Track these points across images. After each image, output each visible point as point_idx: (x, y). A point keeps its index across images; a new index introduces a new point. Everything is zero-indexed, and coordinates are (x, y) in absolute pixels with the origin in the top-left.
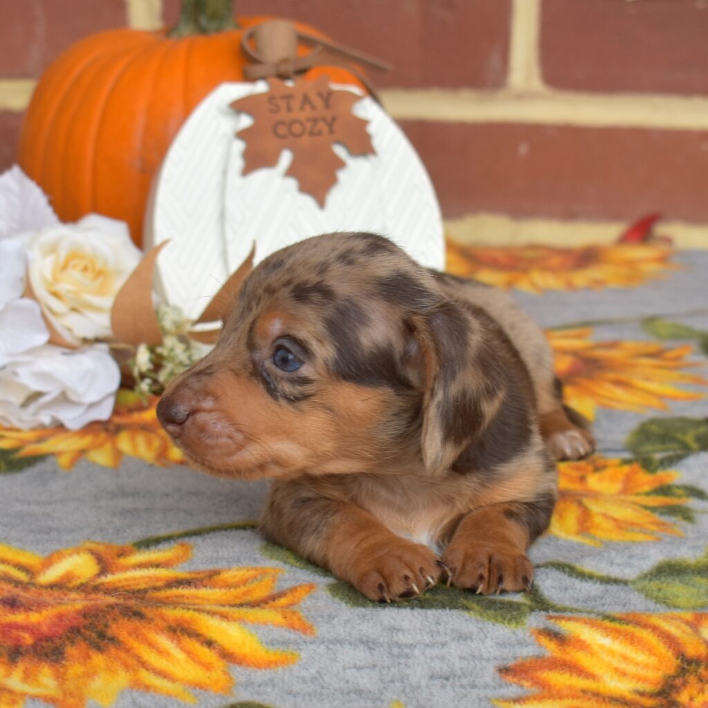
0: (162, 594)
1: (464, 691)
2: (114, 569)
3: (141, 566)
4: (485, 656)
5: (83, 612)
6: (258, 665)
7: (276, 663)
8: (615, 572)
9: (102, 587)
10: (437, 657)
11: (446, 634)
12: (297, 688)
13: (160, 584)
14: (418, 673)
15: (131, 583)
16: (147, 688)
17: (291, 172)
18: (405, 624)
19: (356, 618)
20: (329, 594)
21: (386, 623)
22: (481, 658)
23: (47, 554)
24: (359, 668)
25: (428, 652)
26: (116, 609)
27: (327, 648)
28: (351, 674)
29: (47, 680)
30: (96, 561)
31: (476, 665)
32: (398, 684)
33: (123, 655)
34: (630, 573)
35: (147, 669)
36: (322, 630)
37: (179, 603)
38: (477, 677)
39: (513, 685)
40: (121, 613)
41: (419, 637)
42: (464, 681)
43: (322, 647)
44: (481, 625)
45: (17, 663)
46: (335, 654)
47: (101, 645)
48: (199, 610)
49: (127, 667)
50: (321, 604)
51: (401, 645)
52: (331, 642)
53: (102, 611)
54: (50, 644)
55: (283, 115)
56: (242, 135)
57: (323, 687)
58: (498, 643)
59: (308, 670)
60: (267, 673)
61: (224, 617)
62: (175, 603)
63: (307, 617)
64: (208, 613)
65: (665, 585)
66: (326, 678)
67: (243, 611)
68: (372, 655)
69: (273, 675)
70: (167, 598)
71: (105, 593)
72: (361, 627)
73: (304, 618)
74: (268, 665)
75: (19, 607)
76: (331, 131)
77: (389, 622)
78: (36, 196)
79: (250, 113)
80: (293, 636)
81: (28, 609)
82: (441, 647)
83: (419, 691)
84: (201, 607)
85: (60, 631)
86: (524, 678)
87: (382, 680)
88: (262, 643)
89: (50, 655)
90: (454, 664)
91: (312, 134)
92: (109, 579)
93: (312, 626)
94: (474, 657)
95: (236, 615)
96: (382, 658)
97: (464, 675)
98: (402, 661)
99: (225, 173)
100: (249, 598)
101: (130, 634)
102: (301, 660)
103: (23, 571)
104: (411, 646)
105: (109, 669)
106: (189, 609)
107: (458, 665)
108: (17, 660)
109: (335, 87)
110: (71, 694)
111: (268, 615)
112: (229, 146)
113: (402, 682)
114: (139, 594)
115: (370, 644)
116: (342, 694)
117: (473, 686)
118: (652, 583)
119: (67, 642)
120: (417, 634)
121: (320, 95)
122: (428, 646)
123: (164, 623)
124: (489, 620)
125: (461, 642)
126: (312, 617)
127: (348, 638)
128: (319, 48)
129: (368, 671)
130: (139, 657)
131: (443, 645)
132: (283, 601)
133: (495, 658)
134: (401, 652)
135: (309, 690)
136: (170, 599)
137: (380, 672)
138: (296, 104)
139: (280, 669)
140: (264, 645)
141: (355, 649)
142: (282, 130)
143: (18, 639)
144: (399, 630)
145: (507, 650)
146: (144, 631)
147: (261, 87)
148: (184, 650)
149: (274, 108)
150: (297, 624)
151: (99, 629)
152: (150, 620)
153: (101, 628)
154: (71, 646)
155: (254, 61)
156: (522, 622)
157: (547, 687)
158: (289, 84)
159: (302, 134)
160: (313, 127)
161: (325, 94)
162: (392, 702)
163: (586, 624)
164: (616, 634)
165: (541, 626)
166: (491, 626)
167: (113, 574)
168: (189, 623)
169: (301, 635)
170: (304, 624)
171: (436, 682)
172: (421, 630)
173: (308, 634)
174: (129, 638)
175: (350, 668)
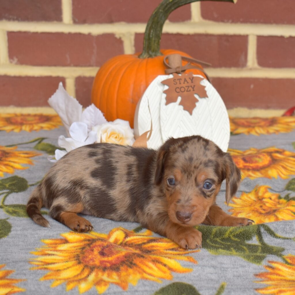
0: (147, 246)
4: (250, 271)
5: (125, 256)
6: (180, 272)
7: (186, 272)
9: (127, 243)
10: (235, 271)
14: (230, 275)
15: (136, 241)
16: (147, 279)
17: (181, 104)
18: (225, 262)
19: (210, 259)
24: (211, 274)
25: (233, 270)
26: (135, 255)
27: (202, 268)
29: (115, 277)
31: (247, 273)
33: (138, 269)
34: (292, 237)
35: (146, 273)
36: (200, 262)
39: (259, 278)
40: (137, 256)
41: (229, 266)
42: (244, 277)
43: (200, 267)
44: (248, 264)
45: (105, 271)
46: (204, 270)
47: (131, 266)
49: (139, 273)
51: (224, 268)
52: (203, 266)
53: (131, 255)
54: (115, 266)
55: (178, 85)
56: (165, 92)
57: (201, 278)
58: (254, 269)
59: (196, 274)
60: (183, 274)
61: (170, 258)
66: (201, 276)
68: (215, 270)
69: (185, 275)
71: (129, 246)
72: (211, 262)
75: (105, 256)
76: (194, 90)
77: (220, 261)
78: (99, 113)
79: (167, 85)
80: (191, 264)
81: (108, 256)
83: (230, 280)
85: (118, 262)
86: (262, 277)
87: (219, 277)
89: (115, 269)
90: (240, 273)
91: (187, 91)
92: (129, 239)
93: (196, 261)
95: (173, 257)
96: (218, 271)
98: (225, 272)
99: (160, 104)
101: (140, 262)
102: (193, 271)
104: (227, 268)
105: (134, 273)
107: (242, 273)
109: (195, 76)
110: (124, 282)
112: (161, 95)
113: (225, 277)
114: (140, 246)
115: (215, 267)
116: (207, 280)
117: (247, 278)
119: (121, 266)
121: (190, 78)
122: (232, 268)
123: (151, 259)
126: (197, 259)
127: (208, 265)
129: (214, 274)
130: (143, 270)
131: (237, 268)
133: (253, 272)
134: (224, 270)
137: (218, 275)
138: (182, 82)
139: (187, 273)
140: (182, 266)
141: (210, 269)
142: (178, 90)
143: (105, 265)
144: (223, 264)
145: (257, 270)
146: (144, 261)
147: (171, 76)
148: (157, 267)
149: (175, 83)
150: (192, 260)
152: (146, 258)
153: (131, 261)
155: (169, 68)
157: (269, 278)
158: (180, 75)
159: (184, 91)
160: (188, 89)
161: (191, 79)
162: (222, 282)
163: (280, 264)
164: (290, 268)
165: (267, 265)
166: (251, 264)
167: (130, 237)
168: (158, 259)
169: (193, 264)
170: (194, 260)
171: (235, 277)
172: (230, 264)
173: (196, 263)
174: (140, 264)
175: (209, 274)
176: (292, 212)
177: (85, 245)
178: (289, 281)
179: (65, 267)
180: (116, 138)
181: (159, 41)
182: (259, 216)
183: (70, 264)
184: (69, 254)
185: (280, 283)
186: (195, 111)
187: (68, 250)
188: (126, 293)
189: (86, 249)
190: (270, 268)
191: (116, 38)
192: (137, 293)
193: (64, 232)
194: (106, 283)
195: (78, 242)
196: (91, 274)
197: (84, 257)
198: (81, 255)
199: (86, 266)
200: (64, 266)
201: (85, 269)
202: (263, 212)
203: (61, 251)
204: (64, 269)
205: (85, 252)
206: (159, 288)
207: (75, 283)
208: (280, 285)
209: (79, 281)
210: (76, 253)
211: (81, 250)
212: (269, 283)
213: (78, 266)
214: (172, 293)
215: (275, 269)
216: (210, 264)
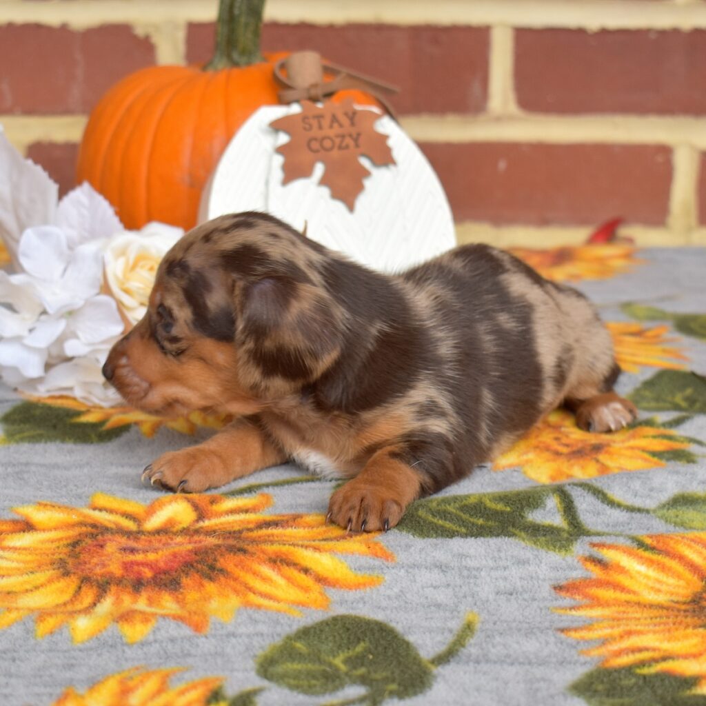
0: (256, 534)
1: (526, 603)
2: (210, 515)
3: (232, 512)
4: (541, 577)
5: (194, 551)
6: (349, 587)
7: (364, 585)
8: (638, 502)
9: (202, 530)
10: (501, 578)
11: (507, 559)
12: (384, 604)
13: (251, 526)
14: (485, 590)
15: (225, 526)
17: (324, 182)
18: (472, 552)
19: (429, 547)
21: (455, 550)
22: (538, 578)
23: (148, 502)
24: (435, 587)
25: (493, 574)
26: (222, 547)
27: (407, 571)
28: (429, 592)
29: (168, 603)
30: (193, 508)
31: (534, 584)
32: (470, 599)
33: (232, 583)
34: (650, 504)
35: (254, 593)
36: (401, 557)
37: (273, 541)
38: (536, 592)
39: (567, 598)
40: (227, 550)
41: (484, 562)
42: (526, 596)
43: (402, 571)
44: (536, 553)
45: (140, 592)
46: (414, 576)
47: (212, 575)
48: (294, 545)
49: (236, 592)
51: (469, 568)
52: (411, 568)
53: (210, 549)
54: (167, 576)
55: (315, 132)
56: (280, 150)
57: (406, 602)
58: (551, 567)
59: (392, 589)
60: (357, 593)
61: (316, 549)
62: (270, 540)
63: (387, 547)
64: (302, 546)
65: (681, 512)
66: (408, 595)
67: (331, 544)
68: (446, 576)
69: (363, 594)
70: (260, 537)
71: (206, 535)
72: (434, 554)
73: (385, 548)
74: (358, 586)
76: (357, 146)
77: (458, 550)
78: (105, 209)
79: (287, 132)
80: (377, 562)
81: (145, 551)
82: (503, 570)
83: (489, 604)
84: (295, 542)
85: (175, 565)
86: (575, 593)
87: (456, 596)
88: (351, 569)
89: (168, 585)
90: (515, 583)
91: (340, 148)
92: (206, 523)
93: (392, 554)
94: (532, 578)
95: (326, 547)
96: (454, 578)
97: (526, 592)
98: (472, 581)
99: (267, 183)
101: (236, 566)
102: (385, 581)
103: (130, 519)
104: (478, 569)
105: (221, 594)
106: (285, 544)
107: (519, 584)
108: (140, 589)
109: (358, 107)
110: (195, 613)
111: (354, 546)
112: (270, 160)
113: (473, 597)
114: (236, 534)
115: (443, 567)
116: (424, 607)
117: (534, 599)
118: (670, 511)
119: (182, 575)
120: (482, 559)
121: (346, 114)
122: (492, 569)
123: (265, 556)
124: (543, 548)
125: (520, 566)
126: (392, 547)
127: (424, 563)
128: (343, 76)
129: (443, 589)
130: (246, 584)
131: (505, 568)
133: (550, 579)
134: (470, 574)
135: (395, 605)
136: (262, 538)
137: (454, 590)
138: (326, 122)
139: (368, 589)
140: (353, 570)
141: (430, 572)
142: (315, 145)
143: (139, 573)
145: (559, 573)
146: (249, 563)
147: (295, 109)
148: (283, 576)
149: (307, 126)
150: (379, 554)
152: (252, 554)
153: (210, 562)
154: (186, 577)
155: (287, 87)
156: (570, 549)
157: (596, 599)
158: (320, 105)
159: (331, 149)
160: (342, 142)
161: (350, 114)
162: (467, 612)
163: (625, 552)
164: (650, 562)
165: (587, 554)
166: (544, 553)
167: (209, 519)
168: (286, 555)
169: (384, 562)
170: (385, 552)
171: (502, 597)
172: (485, 556)
173: (390, 560)
174: (236, 569)
175: (428, 587)
176: (644, 450)
177: (80, 535)
178: (651, 606)
179: (28, 587)
180: (152, 269)
181: (257, 27)
182: (554, 460)
183: (41, 577)
184: (38, 557)
185: (624, 612)
186: (362, 202)
187: (35, 549)
188: (204, 640)
189: (84, 544)
190: (595, 565)
191: (136, 38)
192: (233, 640)
193: (23, 503)
194: (146, 618)
195: (62, 528)
196: (102, 600)
197: (80, 564)
198: (70, 561)
199: (86, 580)
200: (25, 582)
201: (84, 589)
202: (565, 450)
203: (15, 549)
204: (27, 591)
205: (80, 553)
206: (295, 628)
207: (60, 617)
208: (627, 619)
209: (73, 614)
210: (57, 554)
211: (71, 548)
212: (596, 612)
213: (62, 580)
214: (331, 638)
215: (610, 570)
216: (429, 559)
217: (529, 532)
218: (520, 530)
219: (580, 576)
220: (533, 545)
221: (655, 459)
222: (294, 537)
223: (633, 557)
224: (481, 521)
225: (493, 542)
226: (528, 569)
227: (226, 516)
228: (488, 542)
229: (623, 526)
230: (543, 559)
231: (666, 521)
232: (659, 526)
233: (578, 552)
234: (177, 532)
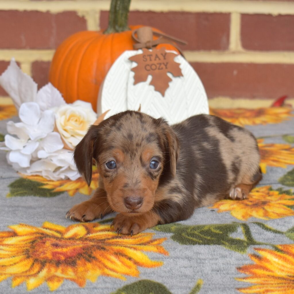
0: (111, 241)
1: (224, 275)
2: (92, 232)
4: (232, 263)
5: (83, 248)
6: (148, 267)
7: (155, 266)
8: (279, 229)
9: (88, 238)
10: (214, 264)
11: (217, 255)
12: (163, 275)
13: (110, 237)
14: (207, 269)
15: (99, 237)
16: (108, 275)
17: (152, 83)
18: (202, 251)
19: (184, 249)
20: (172, 240)
21: (195, 251)
22: (230, 264)
23: (67, 226)
24: (185, 267)
25: (211, 262)
26: (95, 247)
27: (174, 260)
28: (183, 269)
29: (70, 273)
30: (86, 229)
31: (228, 266)
32: (200, 273)
33: (98, 263)
35: (107, 269)
36: (172, 253)
37: (118, 244)
38: (229, 271)
39: (242, 273)
40: (97, 248)
41: (207, 256)
42: (224, 272)
43: (172, 260)
44: (230, 252)
45: (59, 267)
46: (176, 262)
47: (90, 260)
48: (126, 247)
49: (100, 268)
50: (170, 243)
51: (201, 259)
52: (175, 258)
53: (90, 247)
54: (71, 259)
55: (149, 62)
56: (133, 70)
57: (172, 274)
58: (236, 259)
59: (166, 268)
60: (152, 269)
61: (135, 249)
62: (116, 244)
63: (166, 249)
64: (129, 247)
66: (173, 271)
67: (142, 247)
68: (190, 262)
69: (154, 270)
70: (113, 242)
71: (90, 241)
72: (185, 252)
73: (165, 249)
75: (59, 246)
77: (196, 250)
78: (57, 94)
79: (136, 62)
80: (161, 256)
81: (62, 247)
82: (215, 260)
83: (208, 276)
84: (126, 246)
85: (75, 255)
86: (246, 271)
87: (194, 272)
88: (149, 258)
89: (71, 263)
90: (220, 266)
91: (159, 69)
92: (91, 235)
94: (228, 264)
95: (139, 248)
96: (194, 263)
97: (225, 270)
98: (201, 265)
99: (127, 84)
100: (143, 241)
101: (100, 255)
102: (164, 265)
103: (59, 233)
104: (205, 259)
105: (93, 269)
106: (122, 246)
107: (222, 266)
108: (59, 265)
109: (168, 51)
110: (80, 278)
111: (151, 248)
112: (129, 74)
113: (202, 272)
114: (102, 241)
115: (189, 259)
116: (180, 276)
117: (228, 274)
118: (292, 234)
119: (77, 259)
120: (206, 255)
121: (162, 54)
122: (211, 259)
123: (113, 251)
124: (233, 250)
125: (223, 258)
126: (168, 249)
127: (181, 256)
128: (161, 37)
129: (189, 268)
130: (104, 264)
131: (216, 259)
132: (156, 243)
133: (235, 264)
134: (201, 262)
135: (167, 275)
136: (114, 243)
137: (193, 269)
138: (153, 58)
139: (156, 268)
140: (150, 259)
141: (184, 261)
142: (148, 68)
143: (59, 258)
144: (200, 254)
145: (240, 262)
146: (106, 254)
147: (140, 52)
148: (120, 261)
149: (145, 60)
150: (162, 252)
151: (89, 254)
152: (108, 250)
154: (79, 260)
155: (137, 42)
156: (245, 251)
157: (255, 274)
158: (151, 50)
159: (155, 69)
160: (160, 66)
161: (164, 54)
162: (198, 280)
163: (269, 252)
164: (280, 257)
165: (252, 253)
166: (234, 253)
167: (92, 234)
168: (122, 251)
169: (164, 255)
170: (165, 251)
171: (214, 272)
172: (208, 254)
173: (166, 255)
174: (100, 257)
175: (182, 267)
176: (284, 205)
177: (36, 238)
178: (279, 278)
179: (12, 263)
180: (76, 121)
181: (126, 15)
182: (245, 208)
183: (17, 259)
184: (18, 249)
185: (267, 281)
186: (168, 92)
187: (16, 245)
188: (83, 290)
189: (37, 242)
190: (256, 258)
191: (78, 17)
192: (96, 291)
193: (13, 224)
194: (59, 279)
195: (29, 235)
196: (42, 270)
197: (35, 251)
198: (31, 250)
199: (36, 260)
200: (11, 261)
201: (35, 264)
202: (250, 204)
203: (8, 245)
204: (11, 265)
205: (35, 246)
206: (123, 285)
207: (23, 278)
209: (28, 277)
210: (25, 247)
211: (31, 244)
213: (26, 260)
215: (262, 260)
216: (183, 254)
217: (230, 242)
218: (226, 242)
219: (249, 263)
220: (229, 249)
221: (289, 209)
222: (127, 243)
223: (272, 254)
224: (209, 238)
225: (212, 247)
226: (226, 260)
227: (99, 233)
228: (210, 247)
229: (271, 240)
230: (233, 255)
231: (290, 238)
232: (286, 240)
233: (249, 252)
234: (78, 239)
